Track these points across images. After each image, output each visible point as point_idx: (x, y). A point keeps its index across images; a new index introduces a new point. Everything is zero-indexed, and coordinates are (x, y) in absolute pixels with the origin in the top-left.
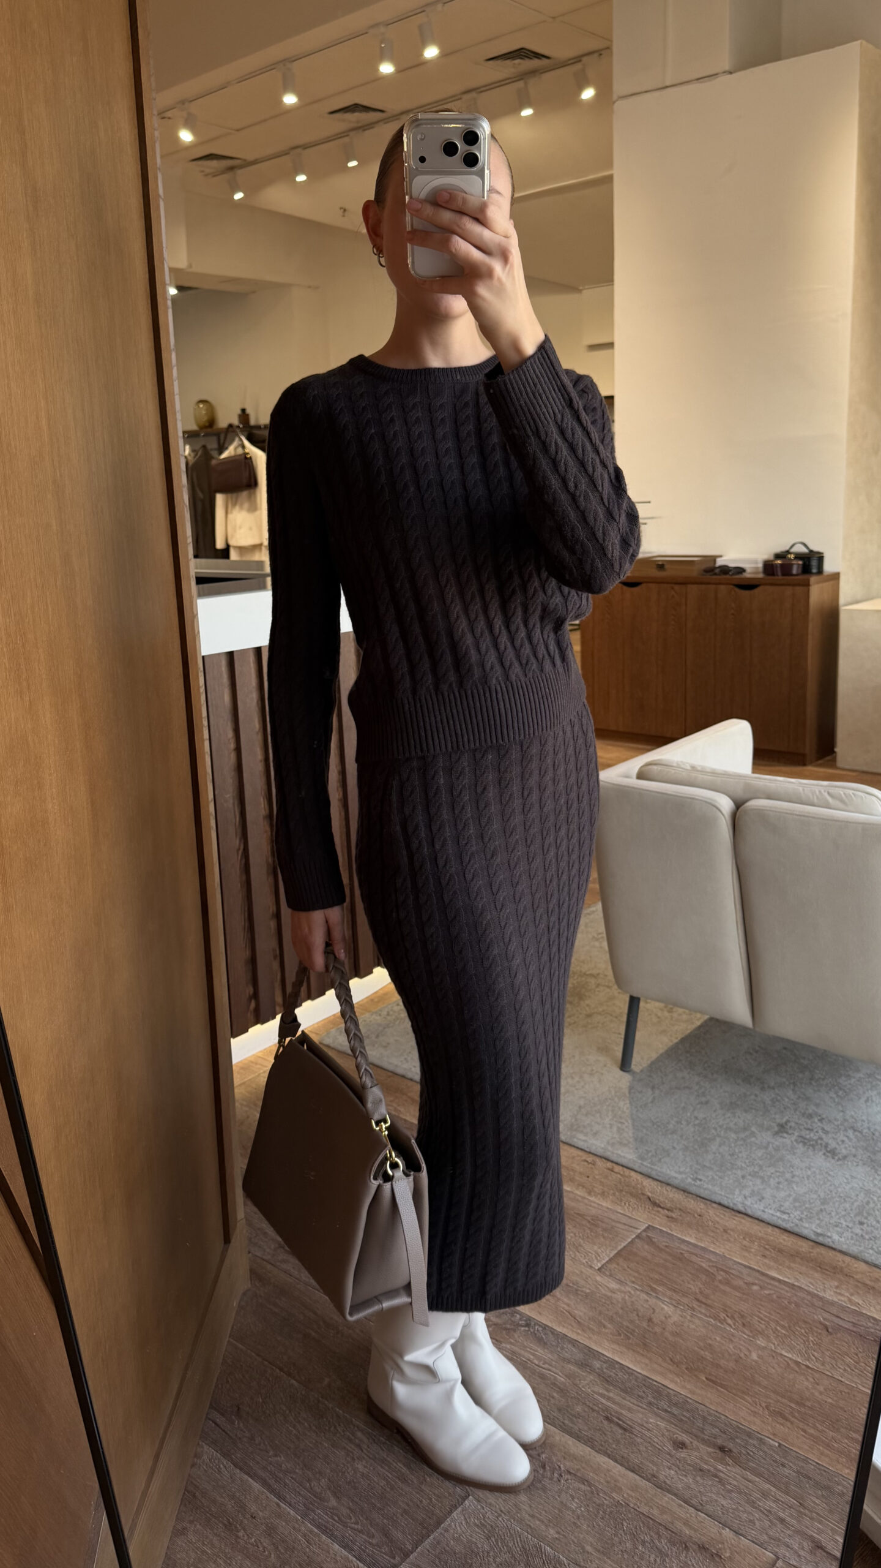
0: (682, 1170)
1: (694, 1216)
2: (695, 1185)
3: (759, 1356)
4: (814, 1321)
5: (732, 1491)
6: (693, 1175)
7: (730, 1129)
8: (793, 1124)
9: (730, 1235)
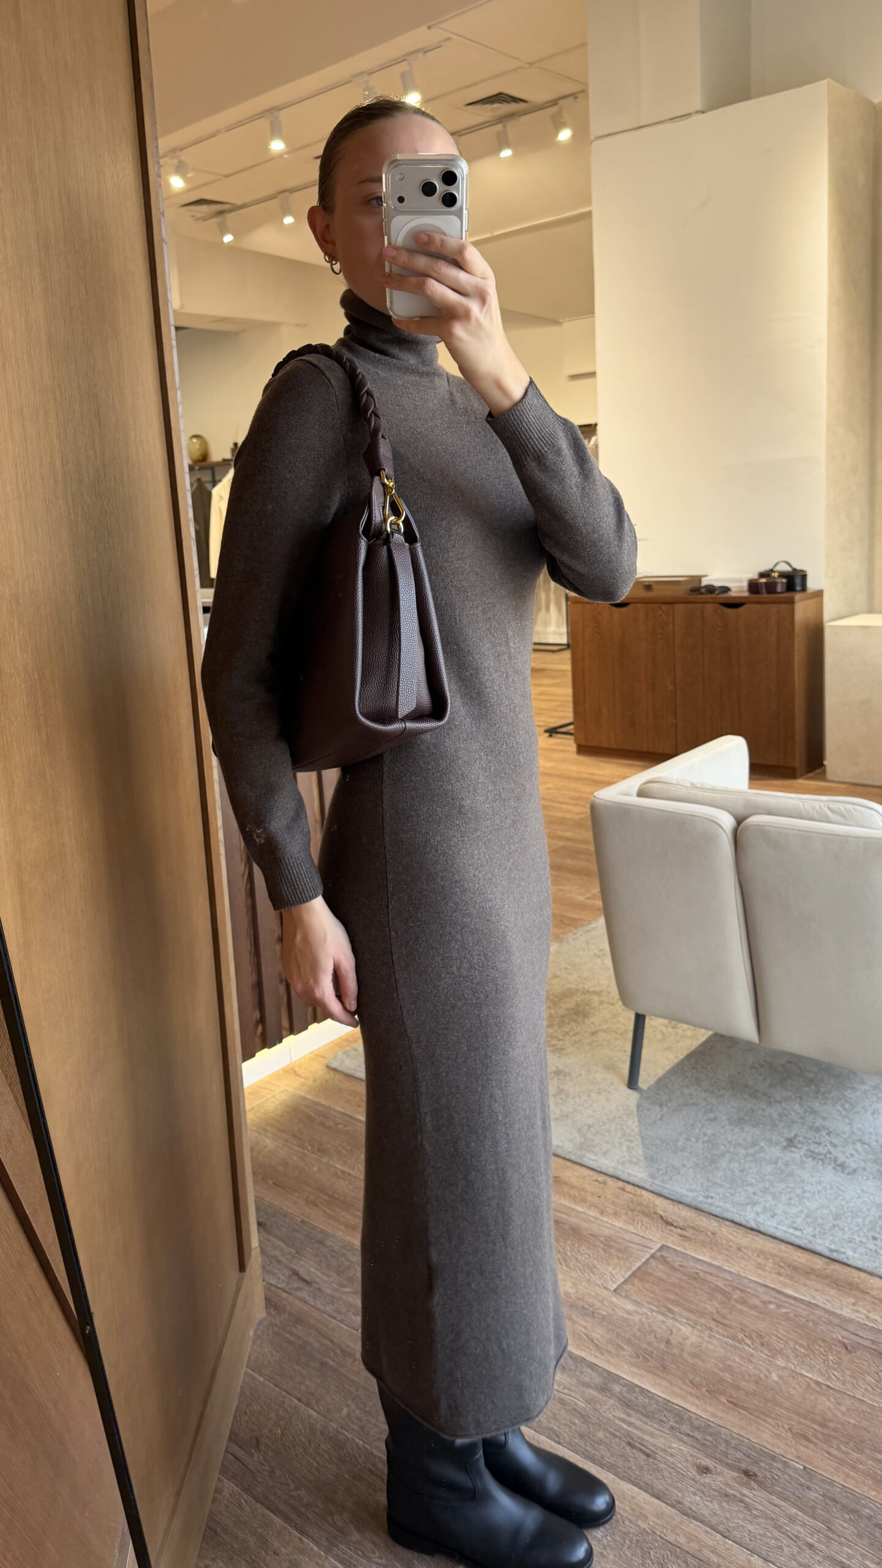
0: (693, 1187)
1: (707, 1235)
2: (706, 1203)
3: (780, 1377)
4: (833, 1339)
5: (759, 1516)
6: (704, 1192)
7: (739, 1145)
8: (801, 1139)
9: (744, 1253)
